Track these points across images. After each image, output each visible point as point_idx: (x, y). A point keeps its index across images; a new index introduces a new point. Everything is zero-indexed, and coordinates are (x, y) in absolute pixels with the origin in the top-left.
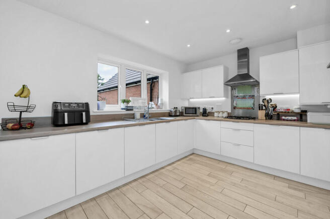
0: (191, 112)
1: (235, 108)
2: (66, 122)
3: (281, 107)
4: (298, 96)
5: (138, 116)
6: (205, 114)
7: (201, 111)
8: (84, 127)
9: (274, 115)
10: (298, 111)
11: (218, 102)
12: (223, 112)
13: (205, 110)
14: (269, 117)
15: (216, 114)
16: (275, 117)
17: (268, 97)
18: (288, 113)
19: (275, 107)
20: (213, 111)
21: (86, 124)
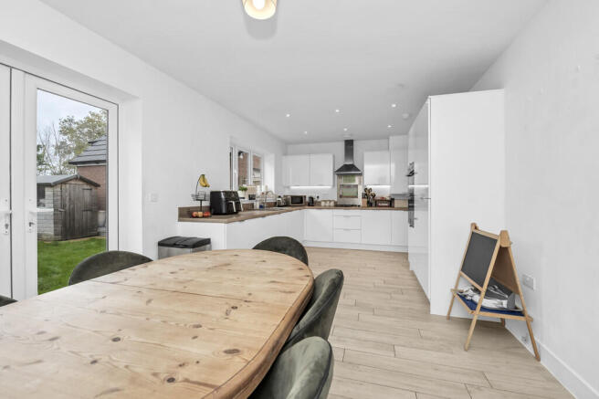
0: (297, 202)
1: (341, 196)
2: (224, 211)
3: (378, 196)
4: (388, 187)
5: (257, 205)
6: (312, 203)
7: (307, 199)
8: (234, 218)
9: (372, 202)
10: (388, 199)
11: (323, 190)
12: (330, 201)
13: (312, 198)
14: (370, 205)
15: (323, 204)
16: (374, 205)
17: (369, 187)
18: (383, 200)
19: (374, 196)
20: (319, 200)
21: (236, 213)
